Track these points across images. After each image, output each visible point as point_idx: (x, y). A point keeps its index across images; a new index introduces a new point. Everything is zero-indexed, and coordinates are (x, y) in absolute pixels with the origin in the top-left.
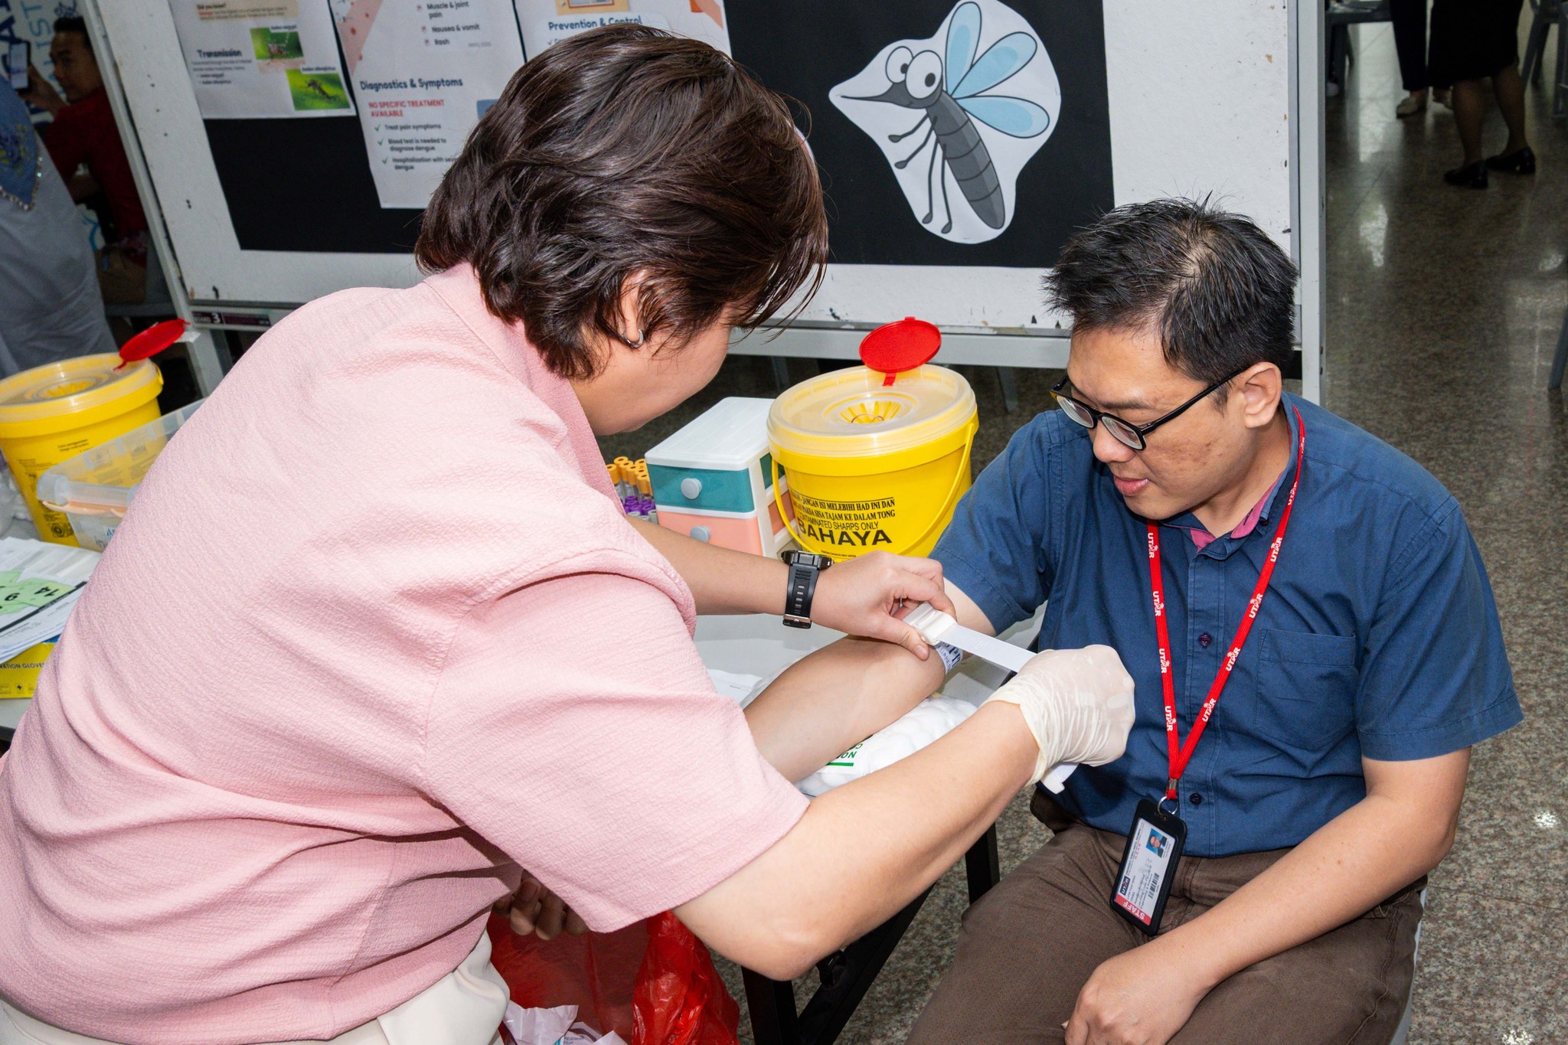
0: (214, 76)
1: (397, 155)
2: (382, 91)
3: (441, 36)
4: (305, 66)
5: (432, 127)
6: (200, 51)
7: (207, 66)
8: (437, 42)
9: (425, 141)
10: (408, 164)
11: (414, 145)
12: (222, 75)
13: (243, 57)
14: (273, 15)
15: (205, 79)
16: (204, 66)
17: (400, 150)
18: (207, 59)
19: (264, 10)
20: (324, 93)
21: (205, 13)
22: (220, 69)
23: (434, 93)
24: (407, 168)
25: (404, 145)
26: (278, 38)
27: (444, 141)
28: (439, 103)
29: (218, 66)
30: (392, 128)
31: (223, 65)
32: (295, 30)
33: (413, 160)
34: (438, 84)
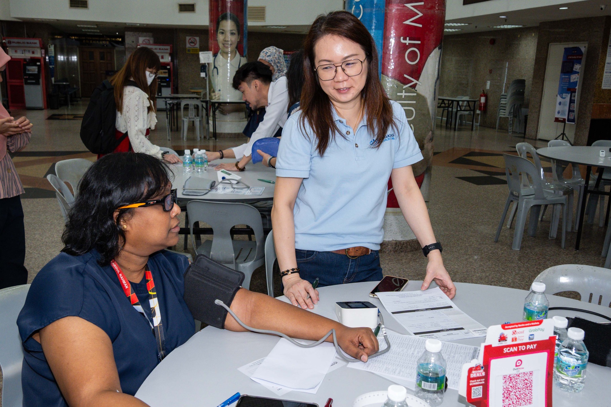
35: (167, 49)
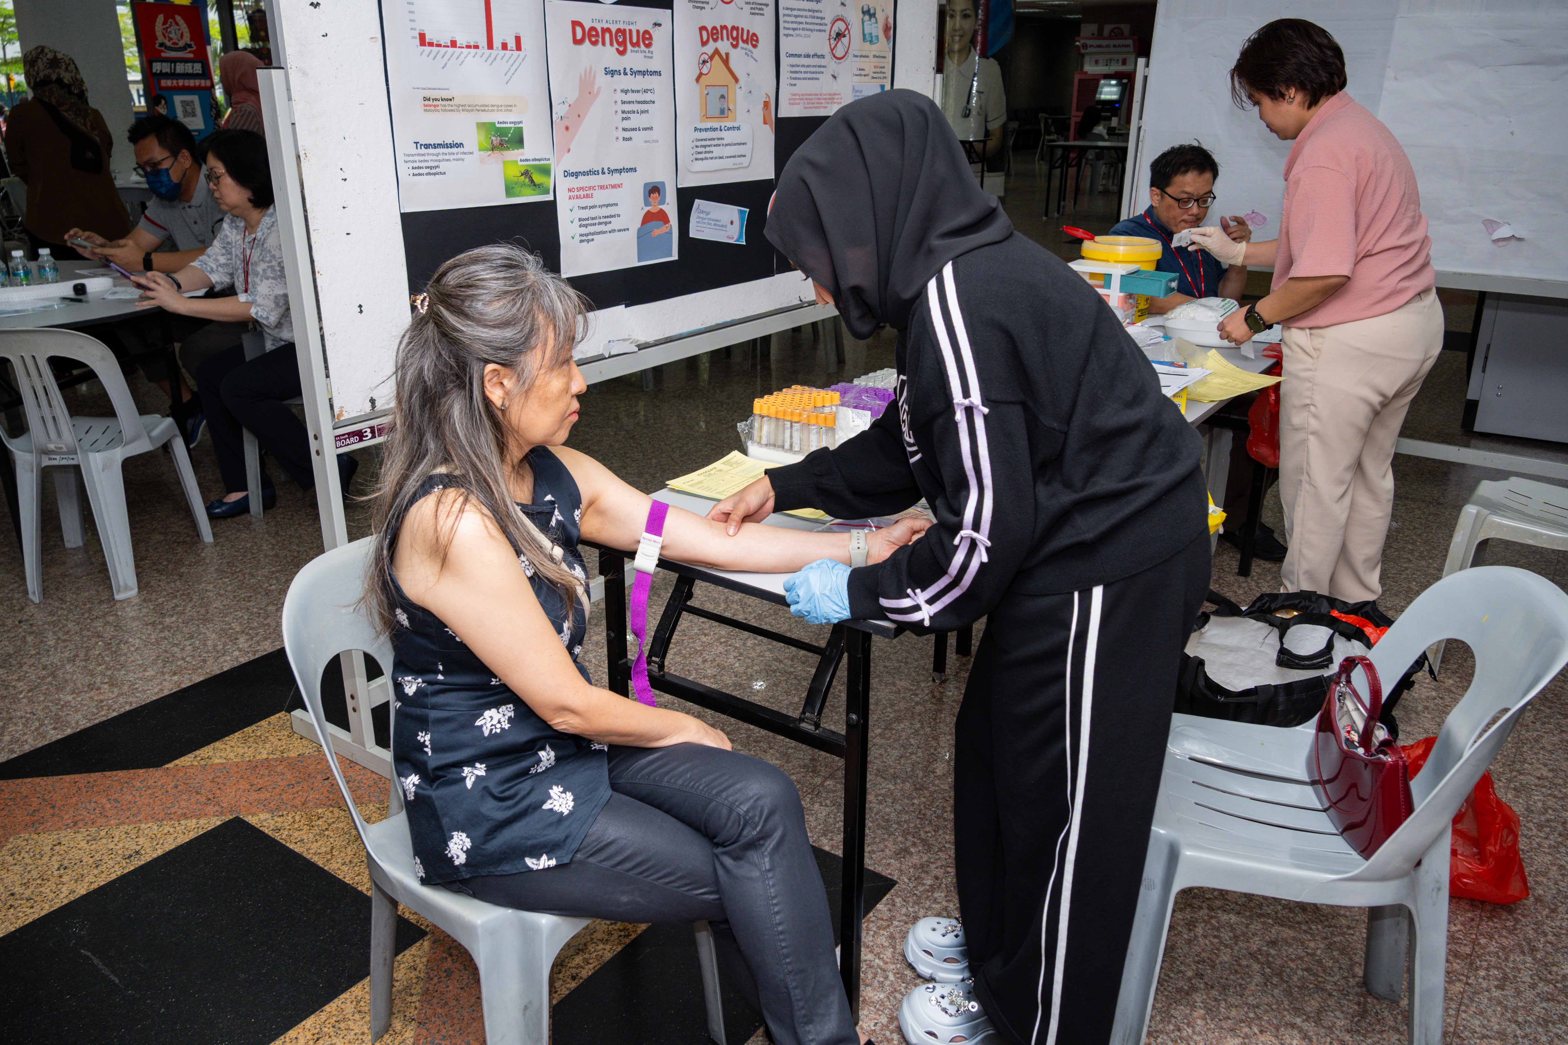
0: (427, 167)
1: (584, 230)
2: (580, 178)
3: (627, 134)
4: (523, 158)
5: (612, 205)
6: (416, 143)
7: (422, 158)
8: (624, 139)
9: (605, 217)
10: (590, 237)
11: (597, 221)
12: (438, 167)
13: (466, 149)
14: (501, 111)
15: (416, 171)
16: (417, 158)
17: (586, 226)
18: (424, 151)
19: (493, 106)
20: (532, 181)
21: (430, 106)
22: (437, 161)
23: (616, 179)
24: (588, 241)
25: (590, 222)
26: (501, 132)
27: (619, 216)
28: (619, 186)
29: (435, 158)
30: (583, 208)
31: (440, 157)
32: (520, 125)
33: (593, 234)
34: (620, 171)
35: (1128, 46)
